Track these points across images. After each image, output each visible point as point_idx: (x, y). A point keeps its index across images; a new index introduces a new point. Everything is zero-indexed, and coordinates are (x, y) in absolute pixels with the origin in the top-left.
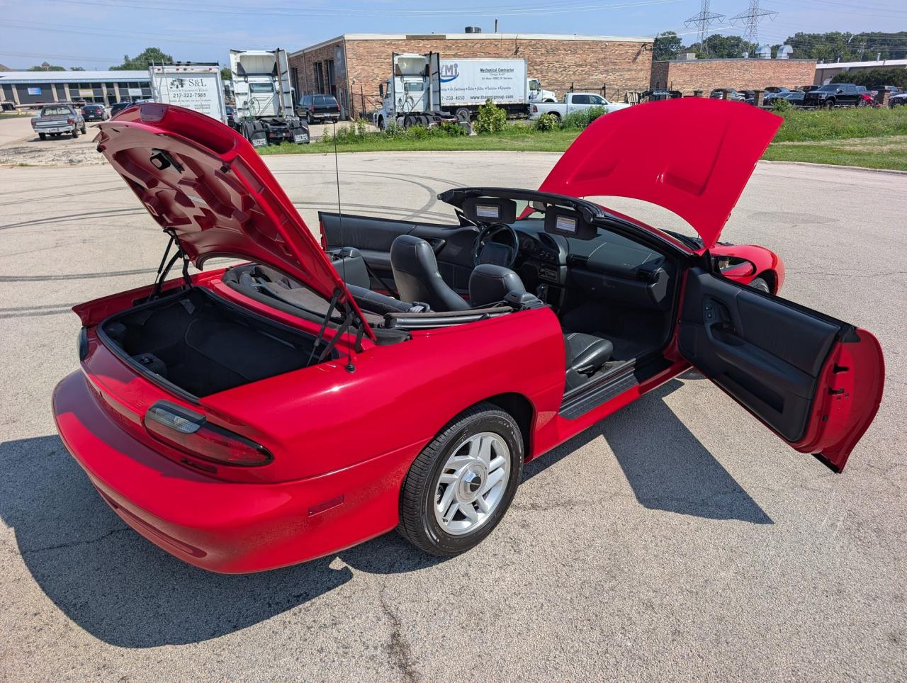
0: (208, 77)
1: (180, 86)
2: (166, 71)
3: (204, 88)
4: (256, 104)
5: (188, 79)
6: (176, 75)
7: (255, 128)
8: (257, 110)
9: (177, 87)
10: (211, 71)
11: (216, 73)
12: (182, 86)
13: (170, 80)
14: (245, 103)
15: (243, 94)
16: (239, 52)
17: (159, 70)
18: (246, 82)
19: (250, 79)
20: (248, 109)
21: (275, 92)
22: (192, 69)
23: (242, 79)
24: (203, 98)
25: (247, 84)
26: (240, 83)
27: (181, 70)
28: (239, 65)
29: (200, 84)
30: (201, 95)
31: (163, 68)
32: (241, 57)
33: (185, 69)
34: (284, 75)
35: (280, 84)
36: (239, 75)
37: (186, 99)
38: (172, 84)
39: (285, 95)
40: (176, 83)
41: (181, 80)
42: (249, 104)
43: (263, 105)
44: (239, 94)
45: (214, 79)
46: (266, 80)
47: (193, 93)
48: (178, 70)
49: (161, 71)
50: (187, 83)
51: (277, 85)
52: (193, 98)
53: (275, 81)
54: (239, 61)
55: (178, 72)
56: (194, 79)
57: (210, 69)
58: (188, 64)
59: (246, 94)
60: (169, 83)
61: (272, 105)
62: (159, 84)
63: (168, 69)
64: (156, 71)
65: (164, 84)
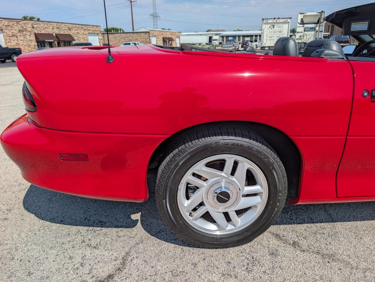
0: (285, 24)
1: (272, 28)
2: (268, 22)
3: (283, 29)
4: (305, 37)
5: (276, 25)
6: (272, 23)
7: (301, 47)
8: (305, 39)
9: (271, 29)
10: (287, 21)
11: (289, 22)
12: (273, 28)
13: (269, 26)
14: (300, 36)
15: (300, 32)
16: (303, 14)
17: (266, 21)
18: (303, 27)
19: (306, 26)
20: (301, 39)
21: (316, 31)
22: (279, 21)
23: (302, 25)
24: (281, 33)
25: (303, 28)
26: (300, 28)
27: (275, 21)
28: (302, 19)
29: (281, 27)
30: (280, 32)
31: (268, 21)
32: (304, 16)
33: (276, 21)
34: (322, 23)
35: (319, 27)
36: (301, 24)
37: (274, 33)
38: (270, 27)
39: (320, 33)
40: (271, 27)
41: (274, 26)
42: (302, 37)
43: (308, 37)
44: (298, 32)
45: (288, 25)
46: (313, 26)
47: (277, 31)
48: (273, 21)
49: (266, 22)
50: (276, 27)
51: (317, 28)
52: (277, 33)
53: (317, 26)
54: (302, 18)
56: (279, 25)
57: (287, 20)
58: (279, 18)
59: (302, 32)
60: (268, 27)
61: (312, 37)
62: (264, 27)
63: (270, 21)
64: (265, 22)
65: (266, 27)
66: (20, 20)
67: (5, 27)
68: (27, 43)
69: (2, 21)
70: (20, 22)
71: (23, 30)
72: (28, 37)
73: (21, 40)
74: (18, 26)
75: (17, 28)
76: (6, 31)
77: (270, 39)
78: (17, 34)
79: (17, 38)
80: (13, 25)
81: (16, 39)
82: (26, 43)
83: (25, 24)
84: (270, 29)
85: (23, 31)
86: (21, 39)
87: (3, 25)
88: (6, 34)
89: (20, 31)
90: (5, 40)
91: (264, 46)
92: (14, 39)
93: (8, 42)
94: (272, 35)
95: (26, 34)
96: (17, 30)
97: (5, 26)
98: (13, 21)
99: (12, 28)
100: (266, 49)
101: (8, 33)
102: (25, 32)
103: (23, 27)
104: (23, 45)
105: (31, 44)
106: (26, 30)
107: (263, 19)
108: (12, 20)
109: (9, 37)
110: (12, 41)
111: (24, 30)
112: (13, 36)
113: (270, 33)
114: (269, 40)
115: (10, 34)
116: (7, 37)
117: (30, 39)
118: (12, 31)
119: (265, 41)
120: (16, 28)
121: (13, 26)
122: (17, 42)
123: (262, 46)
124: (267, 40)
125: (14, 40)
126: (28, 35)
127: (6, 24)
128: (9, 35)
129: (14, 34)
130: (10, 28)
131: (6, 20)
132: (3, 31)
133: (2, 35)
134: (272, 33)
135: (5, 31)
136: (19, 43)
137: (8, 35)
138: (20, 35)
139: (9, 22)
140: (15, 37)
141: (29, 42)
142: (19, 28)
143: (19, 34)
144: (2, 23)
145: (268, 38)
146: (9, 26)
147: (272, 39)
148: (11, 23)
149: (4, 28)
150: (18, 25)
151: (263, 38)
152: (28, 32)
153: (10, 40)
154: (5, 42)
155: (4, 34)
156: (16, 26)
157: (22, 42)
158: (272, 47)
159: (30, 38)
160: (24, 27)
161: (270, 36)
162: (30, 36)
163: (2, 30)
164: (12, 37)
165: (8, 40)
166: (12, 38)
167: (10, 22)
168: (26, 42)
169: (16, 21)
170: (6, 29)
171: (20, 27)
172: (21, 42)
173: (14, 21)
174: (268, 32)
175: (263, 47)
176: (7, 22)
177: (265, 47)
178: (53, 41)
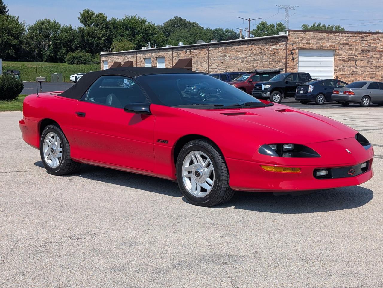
66: (367, 34)
67: (341, 46)
68: (371, 71)
69: (338, 36)
70: (367, 37)
71: (368, 49)
72: (375, 61)
73: (362, 67)
74: (363, 43)
75: (361, 46)
76: (341, 52)
78: (357, 56)
79: (355, 62)
80: (354, 42)
81: (355, 65)
82: (368, 71)
83: (374, 40)
85: (369, 51)
86: (362, 65)
87: (339, 42)
88: (339, 56)
89: (363, 51)
90: (336, 66)
92: (350, 65)
93: (340, 69)
95: (372, 57)
96: (360, 49)
97: (341, 44)
98: (355, 36)
99: (351, 48)
101: (343, 56)
102: (371, 54)
103: (370, 45)
104: (363, 75)
105: (377, 73)
106: (374, 49)
108: (353, 35)
109: (344, 61)
110: (346, 68)
111: (370, 49)
112: (350, 59)
115: (347, 57)
116: (339, 62)
117: (378, 64)
118: (350, 52)
120: (358, 46)
121: (354, 44)
122: (354, 69)
125: (350, 67)
126: (376, 58)
127: (344, 41)
128: (344, 59)
129: (351, 56)
130: (348, 47)
131: (345, 35)
132: (336, 53)
133: (333, 58)
135: (338, 52)
136: (356, 71)
137: (342, 59)
138: (363, 58)
139: (349, 37)
140: (353, 62)
141: (373, 70)
142: (363, 47)
143: (360, 57)
144: (337, 40)
146: (347, 44)
148: (353, 39)
149: (338, 46)
150: (363, 41)
152: (377, 53)
153: (343, 66)
154: (335, 70)
155: (336, 57)
156: (360, 43)
157: (363, 69)
159: (377, 62)
160: (372, 45)
162: (379, 59)
163: (335, 50)
164: (347, 61)
165: (341, 67)
166: (346, 64)
167: (351, 37)
168: (369, 69)
169: (360, 35)
170: (342, 49)
171: (366, 44)
172: (360, 70)
173: (357, 36)
176: (347, 37)
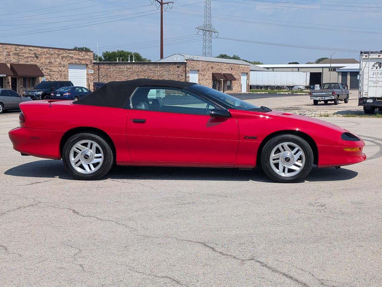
1: (378, 67)
2: (370, 57)
6: (378, 60)
9: (376, 68)
12: (380, 68)
13: (373, 63)
17: (366, 56)
31: (369, 55)
37: (381, 76)
38: (374, 66)
40: (376, 65)
41: (381, 63)
48: (379, 56)
49: (367, 57)
55: (380, 57)
60: (371, 66)
62: (364, 66)
63: (372, 56)
64: (364, 57)
65: (367, 65)
77: (375, 85)
84: (374, 68)
91: (364, 96)
94: (378, 79)
100: (368, 101)
107: (362, 53)
113: (375, 76)
114: (373, 87)
119: (365, 88)
123: (361, 97)
124: (370, 87)
134: (379, 76)
145: (371, 84)
147: (378, 85)
151: (363, 83)
158: (378, 98)
161: (374, 79)
174: (371, 73)
175: (364, 98)
177: (367, 98)
178: (5, 75)
